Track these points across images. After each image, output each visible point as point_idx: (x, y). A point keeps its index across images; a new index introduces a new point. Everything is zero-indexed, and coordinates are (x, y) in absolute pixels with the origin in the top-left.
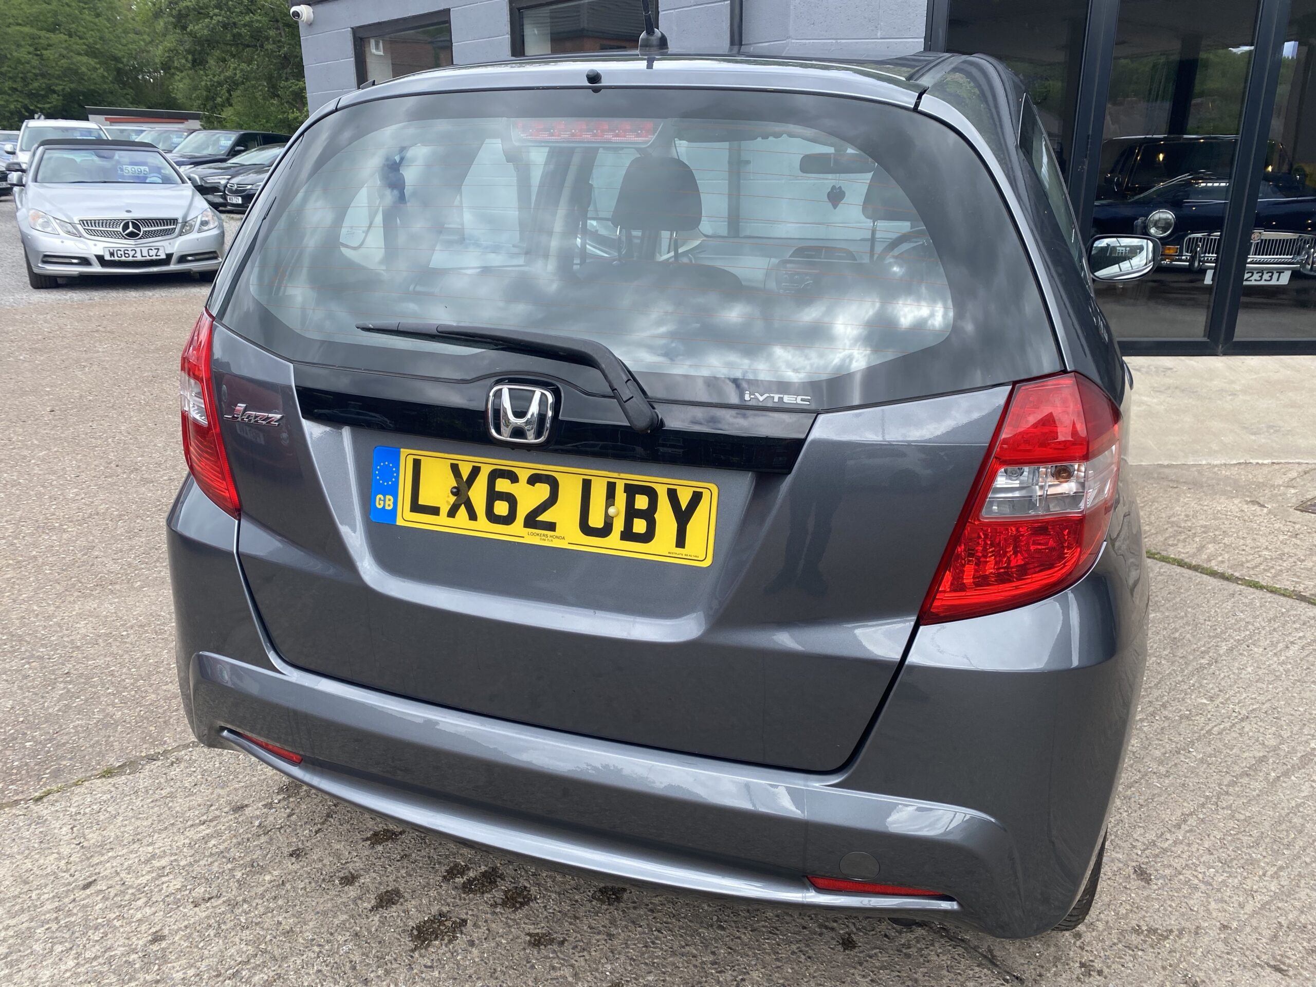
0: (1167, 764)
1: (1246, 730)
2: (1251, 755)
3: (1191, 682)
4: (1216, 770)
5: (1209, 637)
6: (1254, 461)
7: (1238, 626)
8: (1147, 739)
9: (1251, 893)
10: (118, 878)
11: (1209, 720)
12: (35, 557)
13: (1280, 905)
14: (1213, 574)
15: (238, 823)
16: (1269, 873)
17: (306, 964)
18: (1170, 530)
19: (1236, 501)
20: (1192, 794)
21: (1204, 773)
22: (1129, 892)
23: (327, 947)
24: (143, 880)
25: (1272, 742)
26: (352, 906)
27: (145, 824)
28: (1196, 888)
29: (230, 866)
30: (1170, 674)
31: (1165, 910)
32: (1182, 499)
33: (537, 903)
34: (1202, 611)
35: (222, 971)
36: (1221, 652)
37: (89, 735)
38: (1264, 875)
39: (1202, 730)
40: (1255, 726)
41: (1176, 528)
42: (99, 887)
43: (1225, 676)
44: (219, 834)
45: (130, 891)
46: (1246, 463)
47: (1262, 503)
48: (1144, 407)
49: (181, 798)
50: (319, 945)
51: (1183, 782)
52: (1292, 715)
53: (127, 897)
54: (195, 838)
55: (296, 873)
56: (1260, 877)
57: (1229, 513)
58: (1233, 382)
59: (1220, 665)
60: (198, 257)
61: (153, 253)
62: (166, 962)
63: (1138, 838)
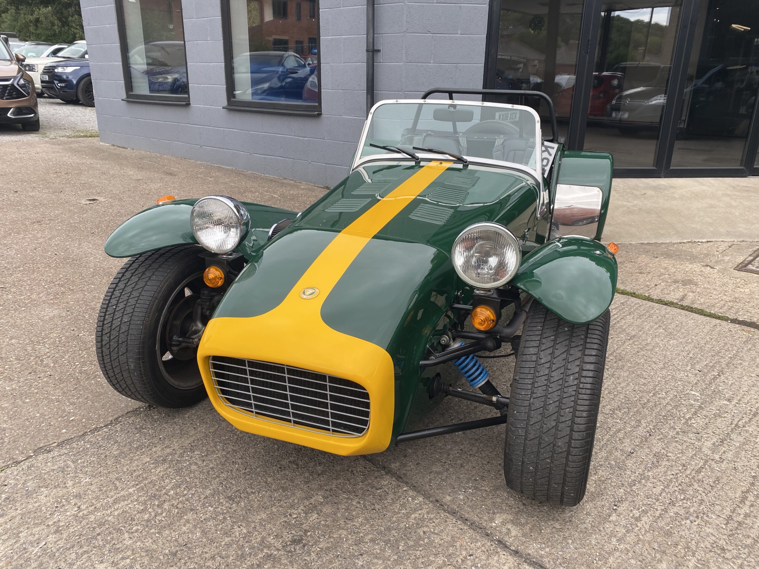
0: (719, 452)
3: (712, 388)
8: (699, 433)
11: (734, 416)
14: (700, 312)
18: (663, 284)
19: (696, 265)
20: (743, 475)
32: (663, 265)
34: (701, 338)
36: (723, 366)
47: (712, 266)
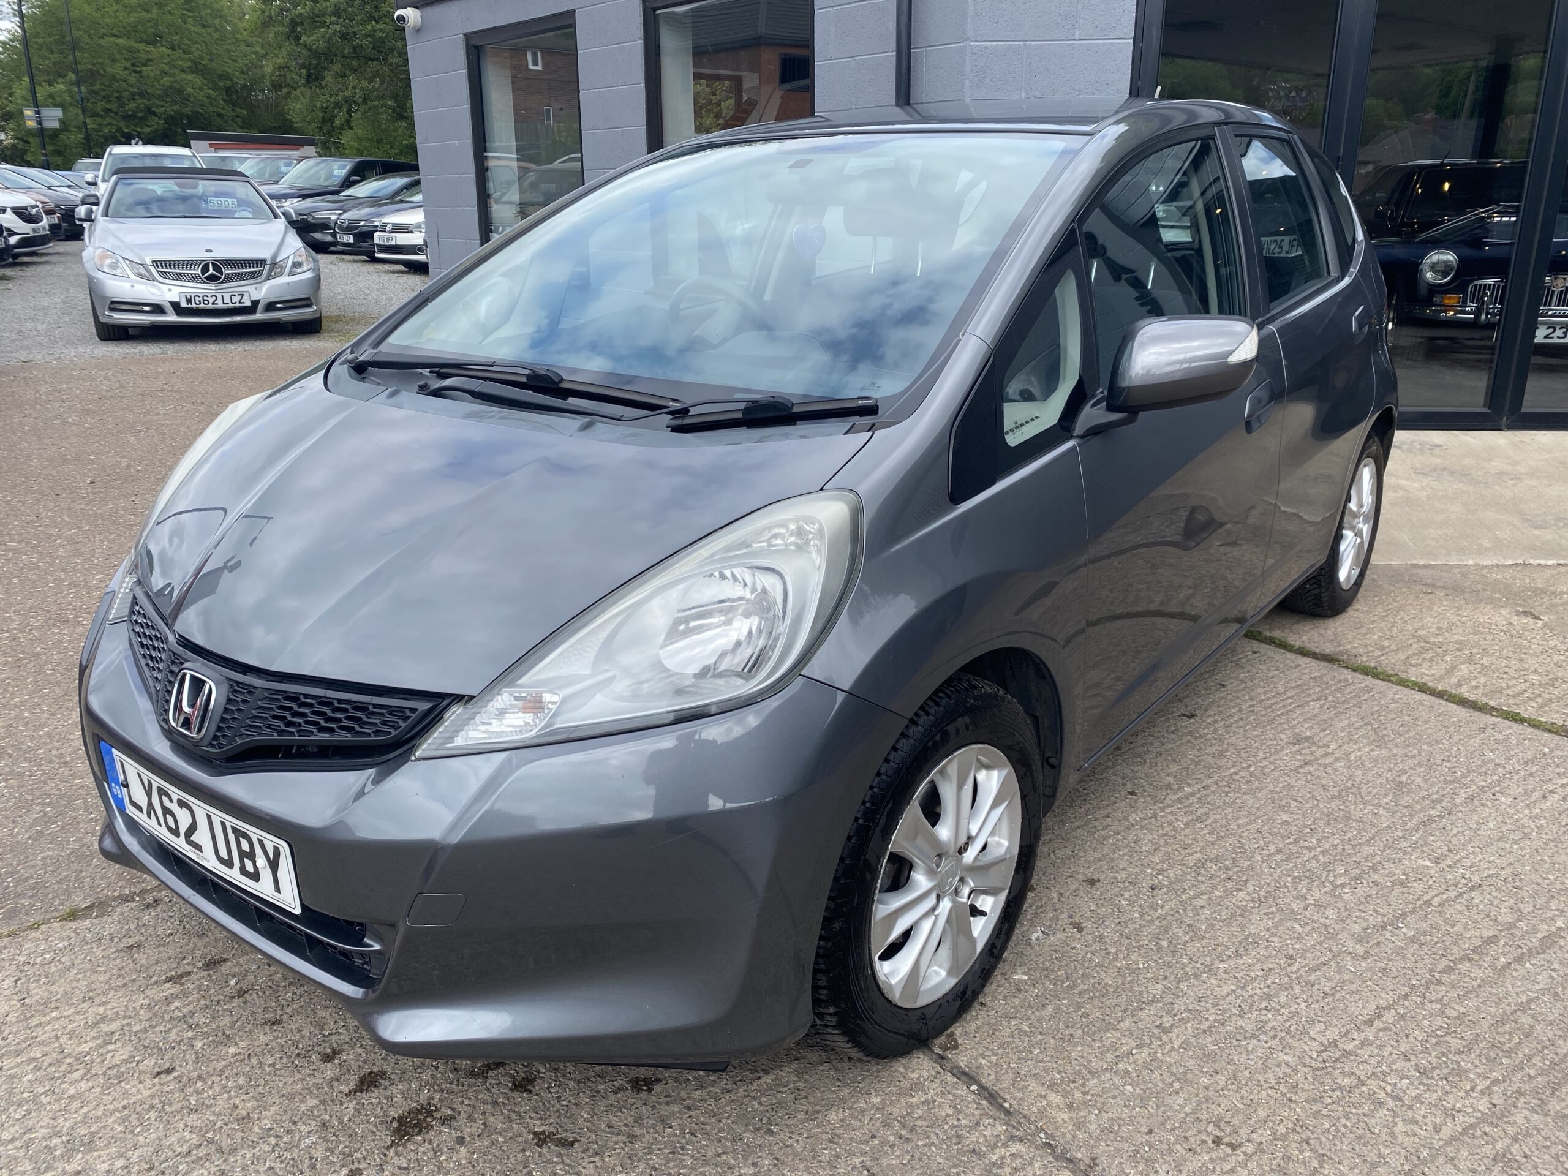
0: (1368, 942)
1: (1476, 901)
2: (1477, 934)
3: (1414, 838)
4: (1429, 952)
5: (1446, 782)
6: (1535, 562)
7: (1484, 769)
8: (1347, 910)
9: (1451, 1113)
10: (56, 1045)
11: (1430, 887)
12: (39, 654)
13: (1487, 1129)
14: (1463, 702)
15: (211, 981)
16: (1479, 1088)
17: (257, 1159)
18: (1415, 646)
19: (1504, 612)
20: (1394, 982)
21: (1413, 955)
22: (1293, 1105)
23: (285, 1139)
24: (85, 1048)
25: (1507, 918)
26: (326, 1089)
27: (102, 978)
28: (1381, 1104)
29: (190, 1034)
30: (1389, 827)
31: (1337, 1130)
32: (1436, 608)
33: (551, 1093)
34: (1440, 748)
35: (156, 1164)
36: (1458, 801)
37: (57, 869)
38: (1473, 1089)
39: (1419, 899)
40: (1488, 897)
41: (1423, 644)
42: (32, 1055)
43: (1458, 832)
44: (185, 994)
45: (68, 1060)
46: (1524, 564)
47: (1536, 614)
48: (1401, 493)
49: (149, 949)
50: (277, 1136)
51: (1383, 966)
52: (1538, 884)
53: (63, 1067)
54: (157, 998)
55: (267, 1045)
56: (1467, 1092)
57: (1493, 627)
58: (1517, 463)
59: (1454, 818)
60: (289, 305)
61: (236, 299)
62: (92, 1150)
63: (1315, 1036)
